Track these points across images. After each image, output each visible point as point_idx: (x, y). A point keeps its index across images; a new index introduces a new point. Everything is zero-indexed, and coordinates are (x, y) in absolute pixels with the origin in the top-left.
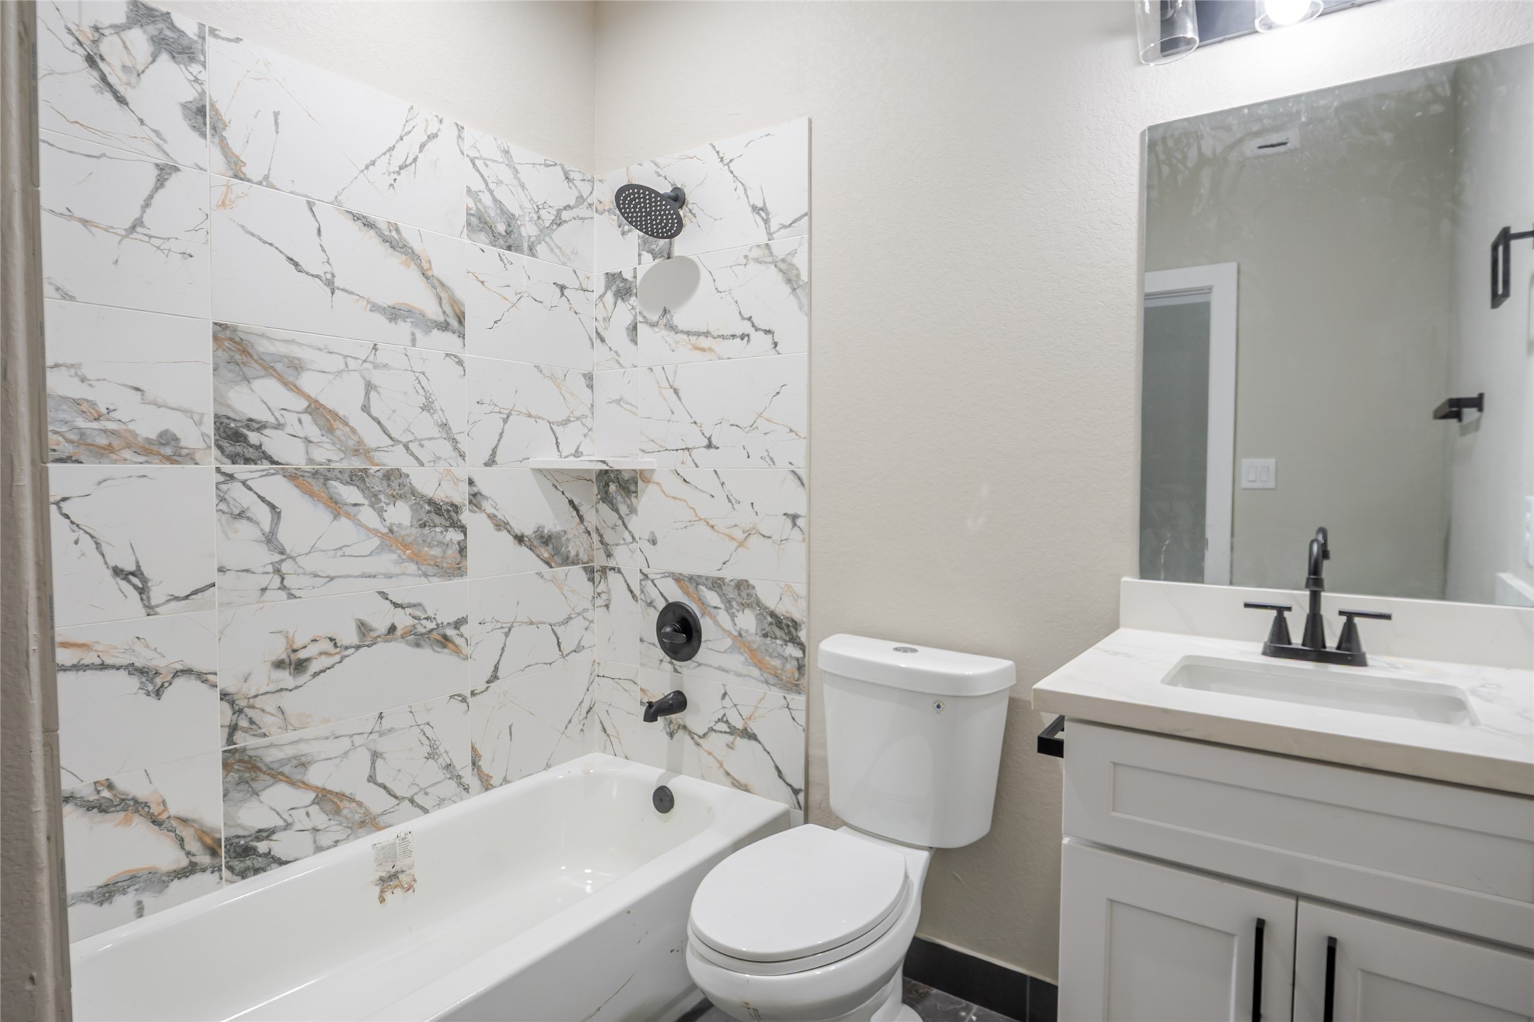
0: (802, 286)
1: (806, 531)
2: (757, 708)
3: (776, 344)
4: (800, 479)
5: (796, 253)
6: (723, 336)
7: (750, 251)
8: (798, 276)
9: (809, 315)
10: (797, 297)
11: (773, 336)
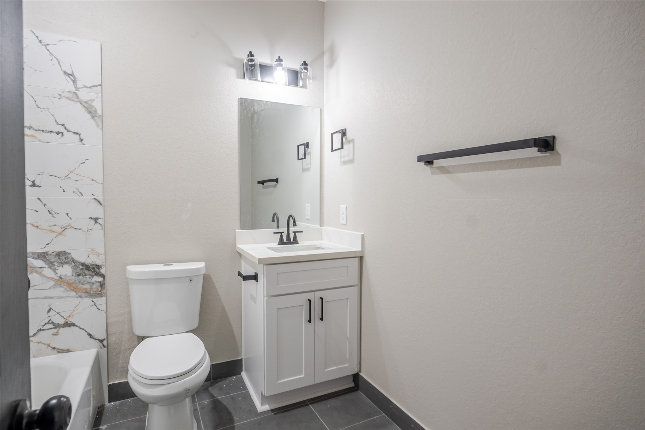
0: (98, 116)
1: (103, 225)
2: (74, 310)
3: (82, 140)
4: (99, 202)
5: (94, 101)
6: (43, 130)
7: (63, 92)
8: (96, 111)
9: (102, 129)
10: (95, 121)
11: (80, 136)
